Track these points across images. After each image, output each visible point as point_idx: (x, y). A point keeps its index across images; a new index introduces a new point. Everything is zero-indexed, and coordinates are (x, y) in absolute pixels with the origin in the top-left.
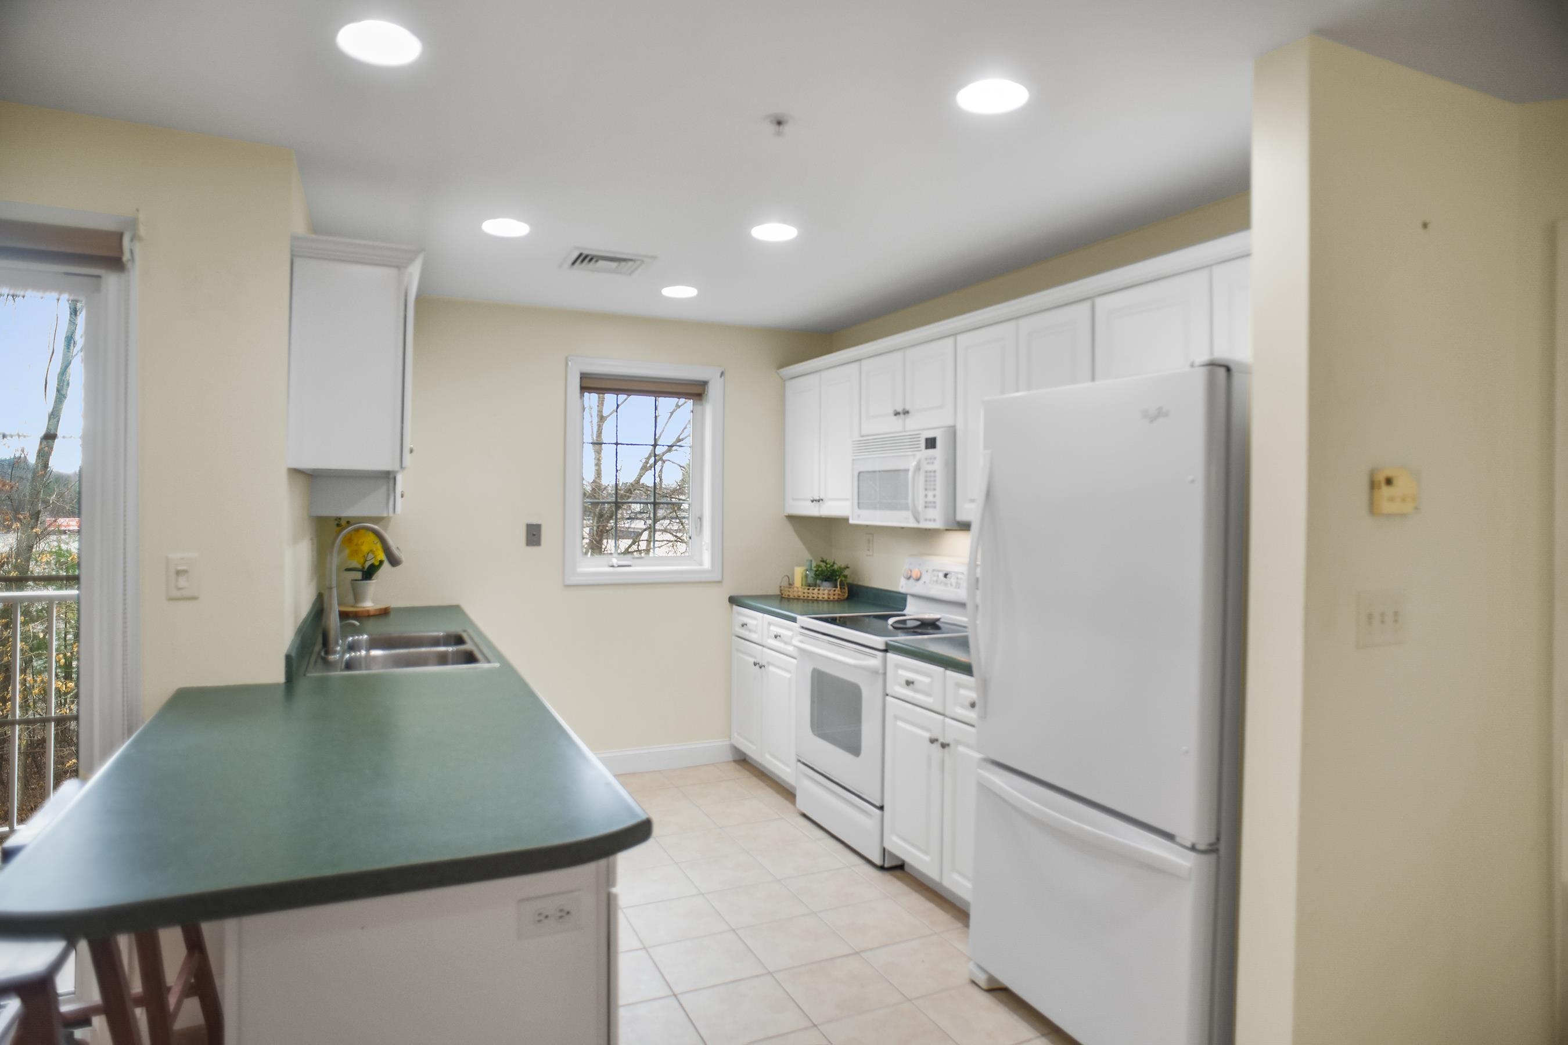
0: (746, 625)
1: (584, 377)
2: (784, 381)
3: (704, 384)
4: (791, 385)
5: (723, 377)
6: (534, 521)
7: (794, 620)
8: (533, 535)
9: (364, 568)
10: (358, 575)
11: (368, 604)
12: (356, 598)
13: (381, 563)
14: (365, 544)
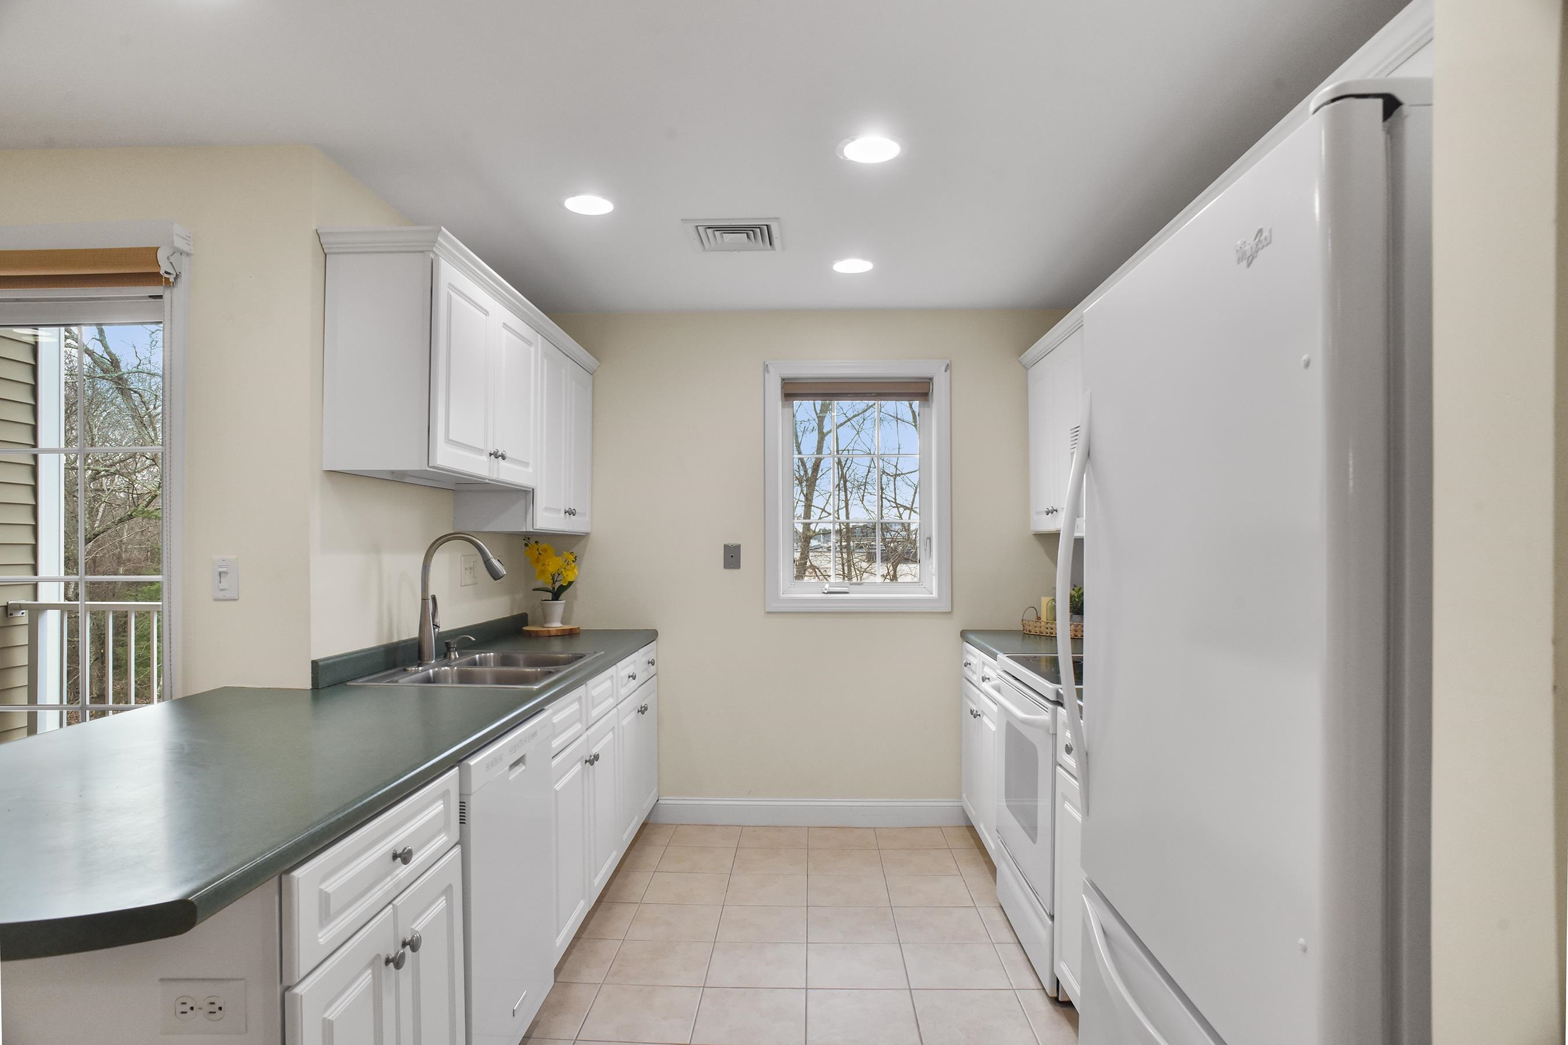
0: (970, 664)
1: (786, 383)
2: (1026, 368)
3: (928, 381)
4: (1034, 371)
5: (948, 371)
6: (732, 541)
7: (994, 656)
8: (732, 557)
9: (554, 588)
10: (549, 595)
11: (556, 625)
12: (545, 618)
13: (570, 583)
14: (553, 564)
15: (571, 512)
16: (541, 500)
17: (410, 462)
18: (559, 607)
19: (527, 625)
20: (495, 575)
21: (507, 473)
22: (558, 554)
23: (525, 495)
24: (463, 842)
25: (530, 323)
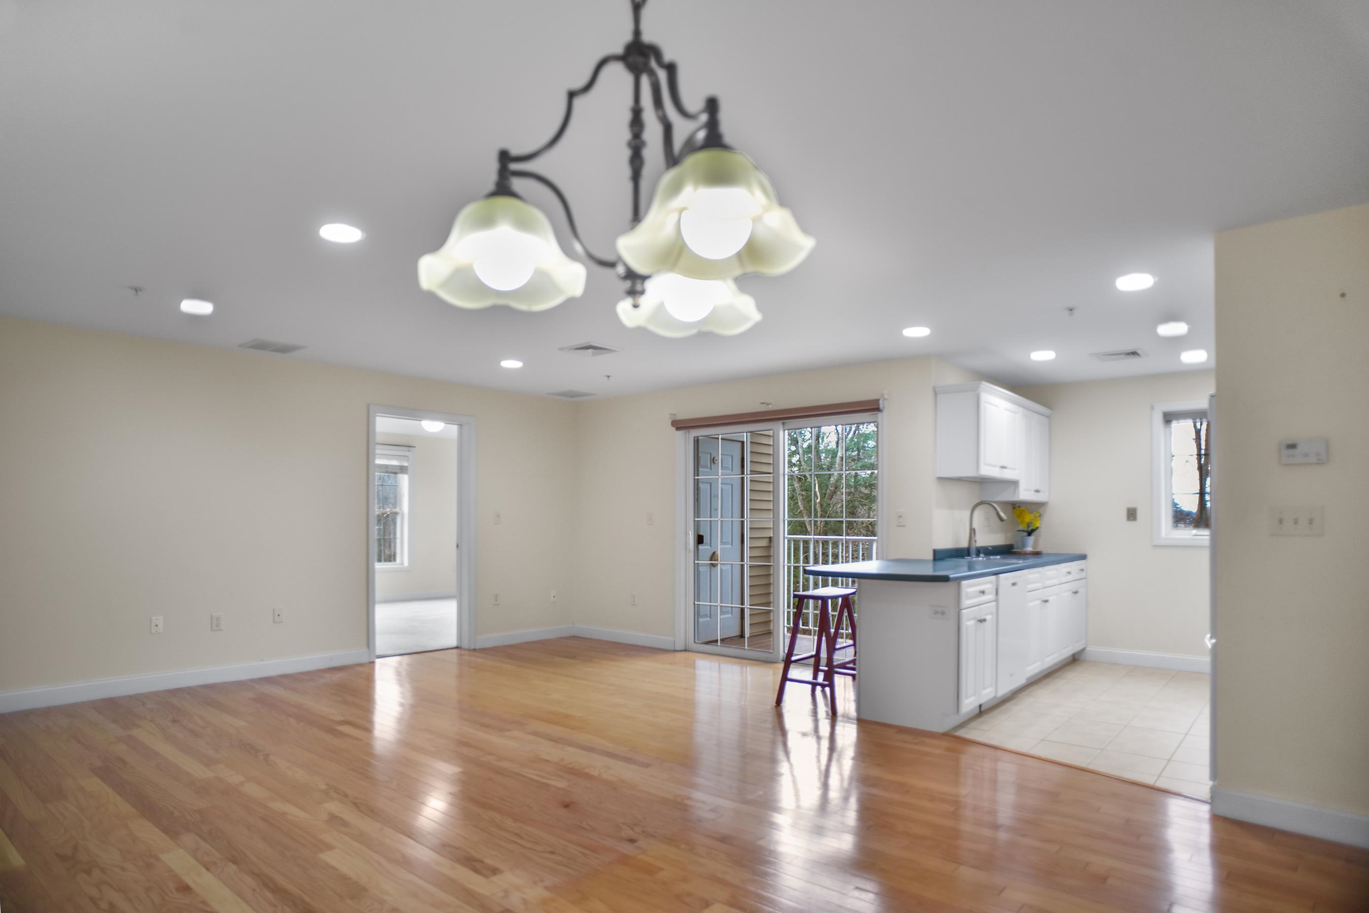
6: (1132, 506)
8: (1132, 514)
9: (1028, 530)
11: (1029, 549)
12: (1024, 545)
13: (1037, 528)
14: (1028, 518)
15: (1037, 491)
16: (1022, 486)
17: (969, 473)
18: (1031, 540)
19: (1013, 549)
20: (1001, 519)
21: (1007, 475)
22: (1031, 513)
23: (1014, 484)
24: (997, 600)
25: (1019, 405)
